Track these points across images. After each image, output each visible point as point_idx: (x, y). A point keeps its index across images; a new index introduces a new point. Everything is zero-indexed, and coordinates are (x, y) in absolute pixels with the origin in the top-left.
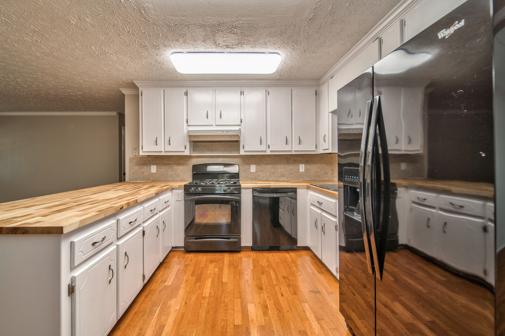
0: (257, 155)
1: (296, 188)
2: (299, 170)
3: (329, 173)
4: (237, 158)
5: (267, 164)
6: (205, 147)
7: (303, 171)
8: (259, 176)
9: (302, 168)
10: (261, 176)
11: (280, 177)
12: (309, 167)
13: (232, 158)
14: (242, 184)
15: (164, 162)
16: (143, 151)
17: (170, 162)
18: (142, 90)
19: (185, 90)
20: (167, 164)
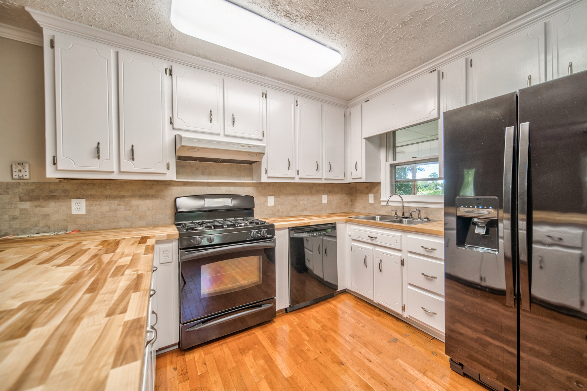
0: (276, 183)
1: (335, 223)
2: (322, 202)
3: (348, 203)
4: (249, 186)
5: (288, 195)
6: (197, 169)
7: (326, 202)
8: (278, 211)
9: (325, 199)
10: (281, 210)
11: (303, 211)
12: (331, 197)
13: (241, 186)
14: (275, 224)
15: (107, 192)
16: (59, 168)
17: (122, 193)
18: (54, 36)
19: (166, 65)
20: (115, 197)
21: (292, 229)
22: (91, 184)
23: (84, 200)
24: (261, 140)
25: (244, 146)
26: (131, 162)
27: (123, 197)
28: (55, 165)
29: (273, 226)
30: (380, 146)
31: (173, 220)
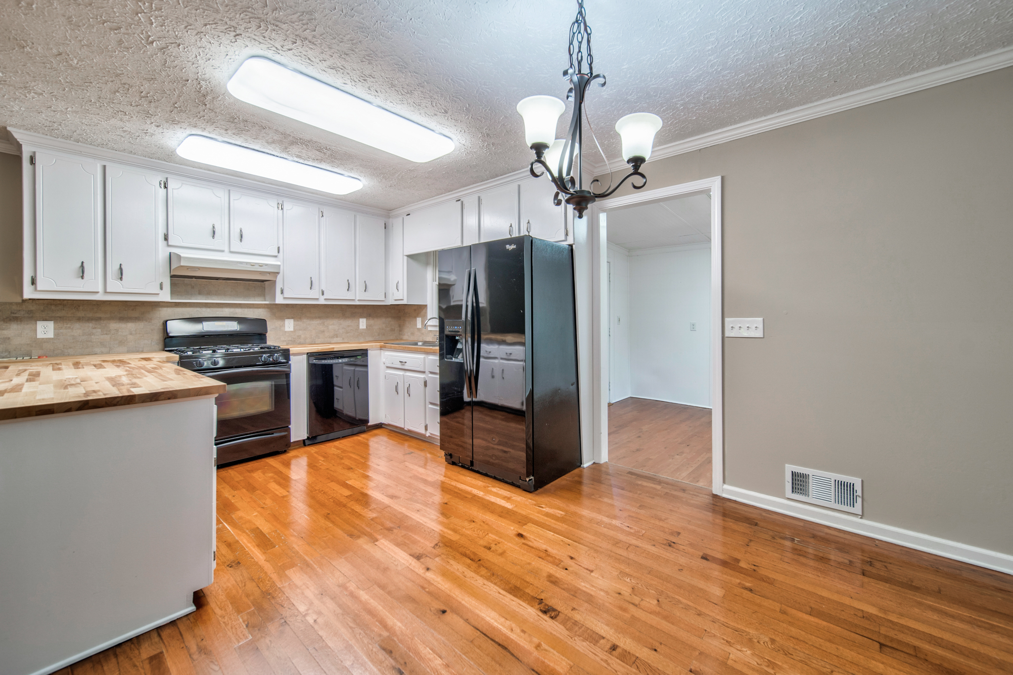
0: (296, 305)
1: (366, 350)
2: (359, 327)
3: (396, 329)
4: (260, 308)
5: (312, 318)
7: (365, 327)
8: (299, 337)
9: (363, 323)
10: (302, 336)
11: (332, 337)
12: (372, 322)
13: (250, 308)
14: (290, 349)
15: (80, 314)
16: (39, 289)
17: (98, 315)
18: (34, 153)
19: (161, 177)
20: (90, 320)
21: (310, 355)
22: (61, 304)
23: (53, 322)
24: (276, 256)
25: (254, 265)
26: (118, 282)
27: (100, 319)
28: (34, 286)
29: (288, 350)
30: (427, 264)
31: (161, 346)
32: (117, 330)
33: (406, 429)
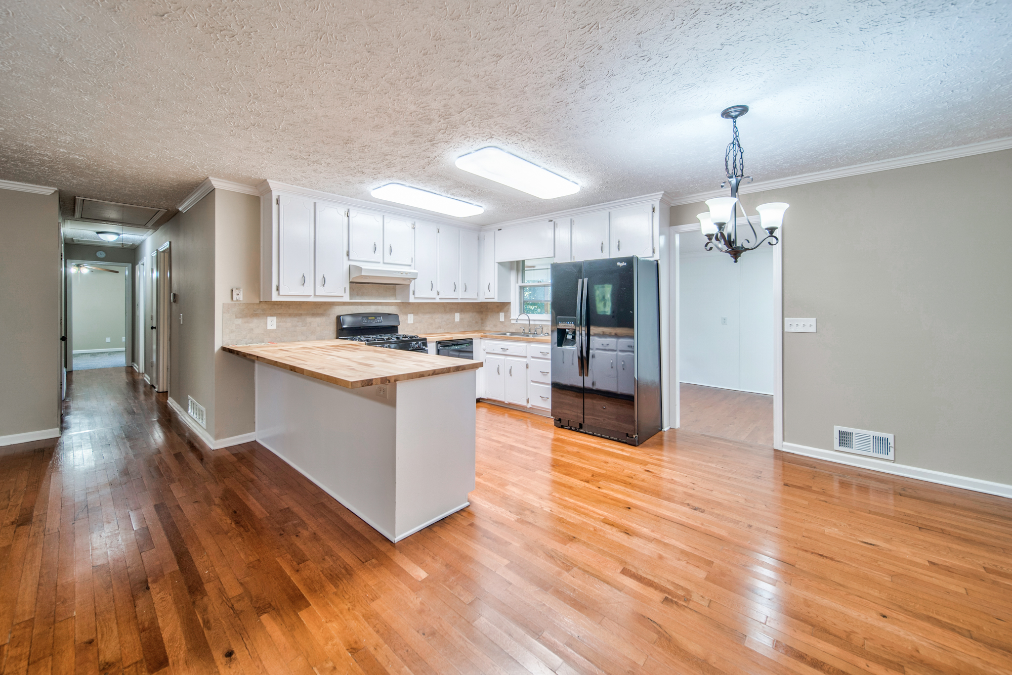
1: (472, 339)
2: (455, 320)
3: (479, 321)
4: (395, 305)
5: (425, 313)
7: (458, 320)
8: (417, 328)
9: (457, 317)
10: (419, 328)
12: (464, 316)
13: (389, 305)
14: (427, 338)
15: (291, 311)
16: (281, 294)
17: (301, 312)
18: (279, 196)
19: (345, 209)
20: (296, 315)
21: (438, 343)
22: (280, 304)
23: (275, 317)
24: (410, 265)
25: (400, 273)
26: (321, 288)
27: (301, 315)
28: (279, 291)
29: (425, 339)
30: (512, 270)
31: (335, 335)
32: (310, 323)
33: (506, 402)
